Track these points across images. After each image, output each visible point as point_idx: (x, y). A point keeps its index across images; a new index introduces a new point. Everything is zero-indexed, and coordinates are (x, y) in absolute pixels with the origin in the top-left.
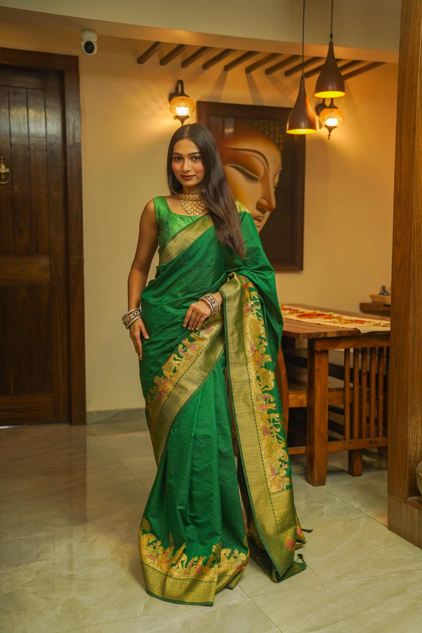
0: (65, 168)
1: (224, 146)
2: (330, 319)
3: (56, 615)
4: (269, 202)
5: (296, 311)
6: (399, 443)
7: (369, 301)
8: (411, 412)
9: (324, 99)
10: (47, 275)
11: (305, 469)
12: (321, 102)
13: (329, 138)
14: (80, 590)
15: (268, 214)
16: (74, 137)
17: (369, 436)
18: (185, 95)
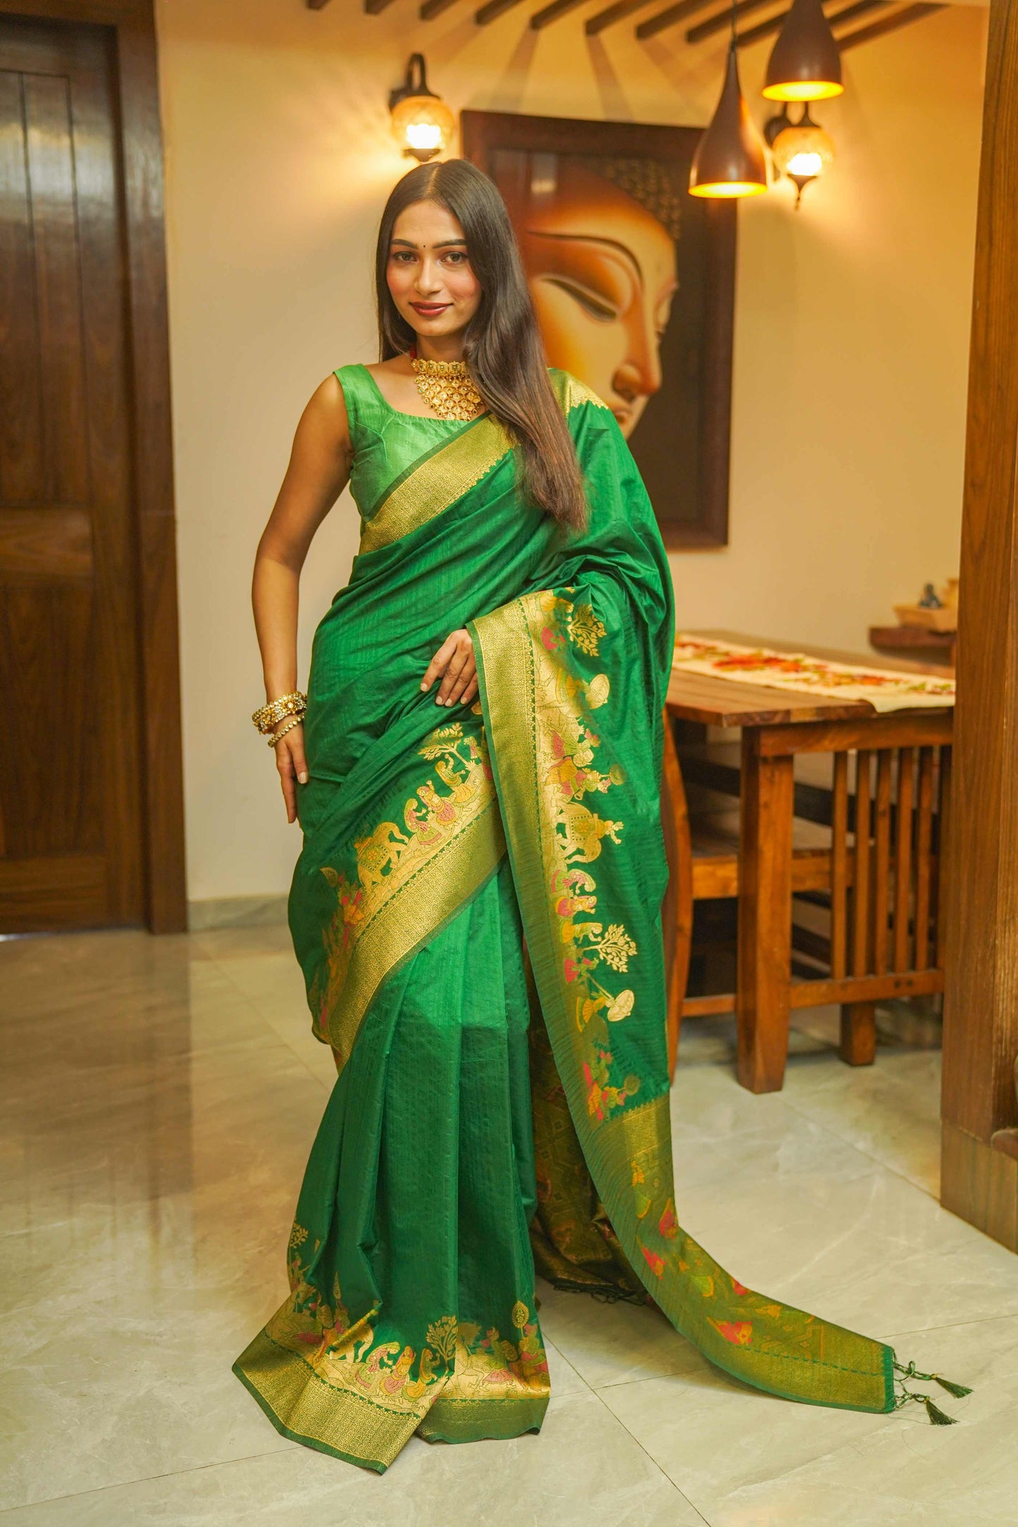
0: (125, 284)
1: (534, 228)
2: (797, 671)
3: (104, 1441)
4: (644, 370)
5: (711, 651)
6: (971, 994)
7: (892, 621)
8: (1004, 918)
9: (786, 105)
10: (86, 559)
11: (732, 1049)
12: (777, 111)
13: (797, 208)
14: (166, 1372)
15: (640, 402)
16: (146, 204)
17: (892, 967)
18: (429, 94)
